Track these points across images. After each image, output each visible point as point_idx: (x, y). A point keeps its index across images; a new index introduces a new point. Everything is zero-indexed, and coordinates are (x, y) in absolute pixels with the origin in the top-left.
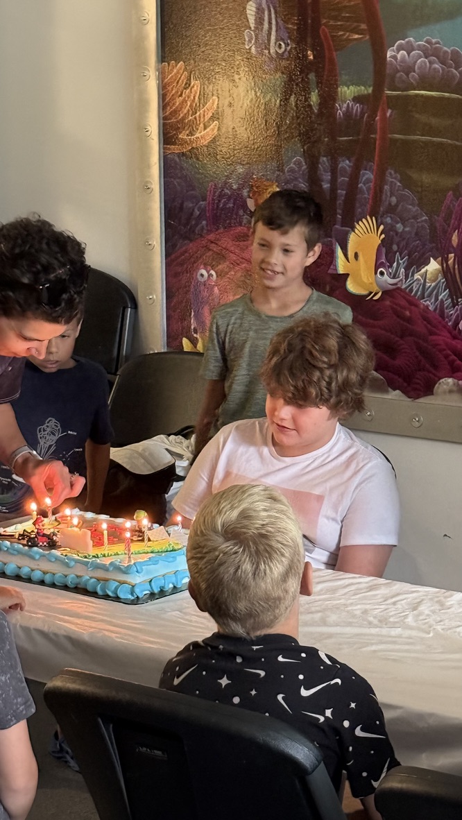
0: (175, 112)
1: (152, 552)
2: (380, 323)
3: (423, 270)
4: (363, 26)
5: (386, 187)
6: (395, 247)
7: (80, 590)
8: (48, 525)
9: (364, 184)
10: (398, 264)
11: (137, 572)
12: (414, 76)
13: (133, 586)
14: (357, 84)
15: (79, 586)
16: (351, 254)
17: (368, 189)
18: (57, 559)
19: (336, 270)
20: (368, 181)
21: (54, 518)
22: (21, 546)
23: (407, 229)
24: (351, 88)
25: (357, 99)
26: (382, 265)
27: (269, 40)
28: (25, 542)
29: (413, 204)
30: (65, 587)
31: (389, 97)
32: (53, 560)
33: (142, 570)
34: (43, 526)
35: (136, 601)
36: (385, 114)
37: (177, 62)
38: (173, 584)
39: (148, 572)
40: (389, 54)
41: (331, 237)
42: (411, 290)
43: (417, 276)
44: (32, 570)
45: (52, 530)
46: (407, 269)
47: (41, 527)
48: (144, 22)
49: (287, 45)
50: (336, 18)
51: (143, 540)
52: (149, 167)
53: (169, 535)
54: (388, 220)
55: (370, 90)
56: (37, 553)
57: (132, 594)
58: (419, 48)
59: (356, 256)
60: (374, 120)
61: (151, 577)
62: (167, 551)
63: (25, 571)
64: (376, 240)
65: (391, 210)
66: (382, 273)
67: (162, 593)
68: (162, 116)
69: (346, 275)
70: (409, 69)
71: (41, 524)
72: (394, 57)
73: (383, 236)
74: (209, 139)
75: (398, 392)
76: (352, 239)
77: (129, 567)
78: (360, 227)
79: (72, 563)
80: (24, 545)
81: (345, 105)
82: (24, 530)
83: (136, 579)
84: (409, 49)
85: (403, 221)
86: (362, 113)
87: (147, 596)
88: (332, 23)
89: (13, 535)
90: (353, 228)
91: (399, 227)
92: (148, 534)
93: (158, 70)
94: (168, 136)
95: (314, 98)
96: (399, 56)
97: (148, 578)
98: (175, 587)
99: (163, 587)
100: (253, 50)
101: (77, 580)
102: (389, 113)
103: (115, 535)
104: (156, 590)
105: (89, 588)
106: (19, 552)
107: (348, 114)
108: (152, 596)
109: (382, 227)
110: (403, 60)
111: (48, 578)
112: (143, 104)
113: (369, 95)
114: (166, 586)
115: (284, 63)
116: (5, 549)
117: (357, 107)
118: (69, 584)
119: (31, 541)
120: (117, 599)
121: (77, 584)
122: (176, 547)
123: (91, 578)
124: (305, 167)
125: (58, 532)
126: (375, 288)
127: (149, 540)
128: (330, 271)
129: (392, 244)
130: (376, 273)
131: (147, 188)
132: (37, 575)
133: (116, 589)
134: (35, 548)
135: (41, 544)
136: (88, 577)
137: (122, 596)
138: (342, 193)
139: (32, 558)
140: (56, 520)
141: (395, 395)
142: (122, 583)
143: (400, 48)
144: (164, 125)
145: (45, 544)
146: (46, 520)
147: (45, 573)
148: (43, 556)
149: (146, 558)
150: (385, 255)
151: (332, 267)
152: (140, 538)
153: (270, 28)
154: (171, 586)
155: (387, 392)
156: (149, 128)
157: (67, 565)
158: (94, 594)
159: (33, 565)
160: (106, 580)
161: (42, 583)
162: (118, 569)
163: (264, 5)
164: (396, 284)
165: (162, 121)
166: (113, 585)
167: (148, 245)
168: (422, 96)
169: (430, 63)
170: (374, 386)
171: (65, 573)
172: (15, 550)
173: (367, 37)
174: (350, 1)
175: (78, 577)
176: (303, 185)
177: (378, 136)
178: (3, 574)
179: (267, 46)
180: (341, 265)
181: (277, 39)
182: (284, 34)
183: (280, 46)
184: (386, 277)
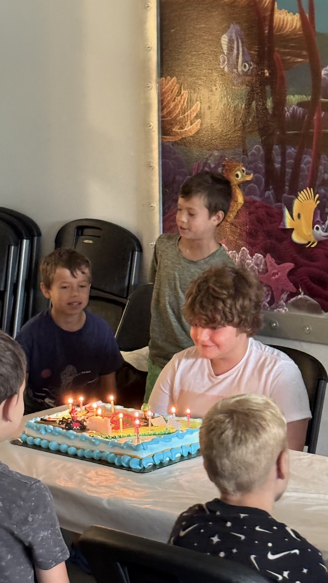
0: (170, 113)
1: (154, 435)
2: (316, 264)
4: (305, 53)
5: (321, 167)
6: (327, 210)
8: (80, 413)
9: (305, 165)
11: (144, 449)
13: (141, 460)
14: (300, 94)
15: (103, 459)
16: (295, 215)
17: (308, 168)
18: (86, 439)
19: (284, 226)
20: (308, 163)
21: (83, 408)
22: (61, 429)
24: (296, 96)
25: (300, 104)
26: (318, 222)
27: (237, 62)
28: (64, 426)
30: (92, 460)
31: (323, 103)
32: (84, 439)
33: (147, 447)
35: (143, 471)
36: (320, 115)
37: (172, 77)
38: (169, 458)
39: (152, 450)
40: (323, 72)
41: (281, 202)
44: (69, 447)
45: (83, 417)
47: (75, 416)
48: (148, 49)
49: (250, 65)
50: (285, 47)
51: (147, 425)
52: (151, 151)
53: (166, 421)
54: (323, 191)
55: (309, 98)
56: (72, 434)
57: (140, 465)
59: (299, 216)
60: (312, 119)
61: (153, 453)
62: (165, 434)
63: (63, 447)
64: (313, 204)
65: (324, 183)
66: (317, 228)
67: (162, 465)
68: (160, 115)
69: (292, 230)
71: (75, 413)
72: (327, 75)
73: (318, 202)
74: (194, 132)
76: (296, 203)
77: (138, 446)
78: (302, 195)
79: (97, 442)
80: (63, 428)
81: (292, 109)
82: (63, 418)
83: (143, 454)
86: (304, 114)
87: (150, 467)
88: (282, 50)
89: (55, 421)
90: (297, 196)
92: (151, 421)
93: (158, 82)
94: (165, 128)
95: (269, 104)
97: (151, 453)
98: (170, 460)
99: (162, 460)
100: (226, 69)
101: (100, 455)
102: (323, 114)
103: (129, 421)
104: (157, 463)
105: (109, 460)
106: (60, 433)
107: (294, 114)
108: (155, 467)
109: (317, 196)
111: (79, 453)
112: (147, 106)
113: (309, 101)
114: (164, 460)
115: (248, 78)
116: (50, 431)
117: (300, 110)
118: (95, 457)
119: (67, 424)
120: (129, 469)
121: (101, 457)
122: (171, 432)
123: (111, 453)
124: (262, 152)
125: (87, 418)
126: (312, 239)
127: (152, 425)
128: (281, 227)
129: (324, 208)
130: (313, 228)
131: (150, 166)
132: (72, 450)
133: (129, 461)
134: (71, 431)
135: (75, 427)
136: (108, 452)
137: (133, 466)
138: (289, 171)
139: (69, 438)
140: (85, 409)
142: (133, 457)
144: (163, 122)
145: (78, 427)
146: (78, 409)
147: (78, 449)
148: (76, 436)
149: (150, 438)
151: (282, 223)
152: (146, 424)
153: (238, 54)
154: (168, 459)
155: (320, 313)
156: (151, 124)
157: (93, 443)
158: (112, 465)
159: (69, 443)
160: (122, 455)
161: (75, 456)
162: (130, 447)
163: (234, 37)
164: (327, 236)
165: (160, 119)
166: (127, 459)
167: (150, 207)
170: (312, 309)
171: (92, 449)
172: (56, 432)
173: (308, 60)
174: (295, 35)
175: (101, 452)
176: (261, 165)
177: (314, 131)
178: (48, 450)
179: (236, 66)
180: (288, 222)
181: (243, 61)
182: (248, 58)
183: (245, 66)
184: (320, 231)
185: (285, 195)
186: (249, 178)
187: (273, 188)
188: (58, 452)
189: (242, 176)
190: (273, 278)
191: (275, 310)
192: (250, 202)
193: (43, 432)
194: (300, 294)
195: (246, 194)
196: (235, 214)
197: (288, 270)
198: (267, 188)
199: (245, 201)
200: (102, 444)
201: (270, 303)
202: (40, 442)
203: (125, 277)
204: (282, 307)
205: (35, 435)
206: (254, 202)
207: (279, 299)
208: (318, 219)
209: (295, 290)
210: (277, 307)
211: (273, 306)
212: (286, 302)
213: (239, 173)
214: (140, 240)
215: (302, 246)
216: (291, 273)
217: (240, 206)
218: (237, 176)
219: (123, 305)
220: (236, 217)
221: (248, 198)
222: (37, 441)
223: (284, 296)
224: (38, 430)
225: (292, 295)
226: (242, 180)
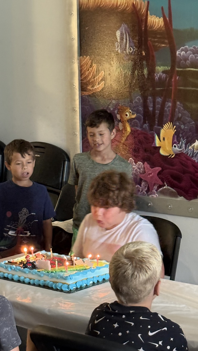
0: (86, 78)
1: (77, 270)
2: (174, 168)
3: (193, 145)
4: (166, 41)
5: (177, 110)
6: (181, 135)
7: (45, 287)
8: (32, 258)
9: (167, 108)
10: (182, 142)
11: (70, 279)
12: (188, 62)
13: (69, 285)
14: (164, 65)
15: (45, 285)
16: (161, 138)
17: (169, 110)
18: (36, 273)
19: (155, 144)
20: (169, 107)
21: (34, 254)
22: (20, 267)
23: (186, 128)
24: (162, 67)
25: (164, 72)
26: (175, 143)
27: (126, 47)
28: (22, 266)
29: (188, 117)
30: (39, 286)
31: (178, 71)
32: (34, 273)
33: (72, 278)
34: (30, 258)
35: (70, 292)
36: (175, 79)
37: (87, 56)
38: (86, 284)
39: (75, 279)
40: (177, 53)
41: (153, 131)
42: (188, 154)
43: (190, 148)
44: (25, 278)
45: (33, 260)
46: (186, 144)
48: (72, 39)
49: (134, 49)
50: (154, 38)
52: (74, 101)
53: (84, 262)
54: (178, 124)
55: (169, 68)
57: (68, 288)
58: (191, 50)
59: (164, 139)
60: (171, 81)
61: (76, 281)
62: (83, 270)
63: (22, 279)
64: (172, 132)
65: (179, 119)
66: (175, 146)
67: (81, 288)
68: (80, 79)
69: (160, 147)
70: (186, 59)
71: (28, 258)
72: (180, 54)
73: (175, 130)
74: (100, 89)
75: (182, 197)
76: (162, 132)
77: (67, 277)
78: (166, 126)
79: (42, 275)
80: (21, 267)
81: (159, 75)
82: (22, 261)
83: (70, 282)
84: (186, 51)
85: (184, 124)
86: (166, 78)
87: (74, 289)
88: (153, 40)
89: (17, 263)
90: (162, 127)
91: (182, 126)
92: (75, 262)
93: (78, 59)
94: (83, 87)
95: (145, 72)
96: (182, 54)
97: (75, 281)
98: (87, 285)
99: (82, 285)
100: (119, 51)
101: (44, 283)
102: (178, 78)
103: (61, 262)
104: (79, 287)
105: (50, 286)
106: (20, 270)
107: (160, 78)
108: (77, 289)
109: (175, 127)
110: (183, 56)
111: (32, 282)
112: (72, 74)
113: (169, 70)
114: (83, 285)
115: (132, 57)
116: (13, 269)
117: (164, 76)
118: (41, 284)
119: (25, 265)
120: (61, 291)
121: (44, 284)
122: (87, 268)
123: (50, 281)
124: (141, 101)
125: (36, 261)
126: (172, 153)
127: (75, 265)
128: (153, 145)
129: (179, 134)
130: (172, 146)
131: (74, 110)
132: (27, 280)
133: (61, 286)
134: (26, 269)
135: (29, 266)
136: (48, 280)
137: (64, 289)
138: (157, 112)
139: (25, 273)
140: (35, 255)
141: (181, 199)
142: (64, 284)
143: (182, 50)
144: (81, 83)
145: (31, 266)
146: (31, 256)
147: (30, 279)
148: (29, 272)
149: (74, 272)
152: (72, 264)
153: (126, 42)
154: (85, 285)
155: (177, 197)
156: (75, 84)
157: (40, 276)
158: (52, 288)
159: (25, 276)
160: (57, 282)
161: (29, 284)
162: (62, 278)
163: (124, 32)
164: (181, 151)
165: (80, 82)
166: (60, 285)
167: (74, 134)
168: (192, 71)
169: (196, 57)
170: (172, 195)
171: (39, 279)
172: (17, 269)
173: (168, 46)
174: (160, 30)
175: (45, 281)
176: (141, 109)
177: (173, 88)
178: (12, 280)
179: (125, 50)
180: (157, 143)
181: (130, 46)
182: (132, 45)
183: (131, 49)
184: (177, 148)
185: (155, 126)
186: (134, 116)
187: (148, 123)
188: (19, 281)
189: (130, 115)
190: (149, 176)
191: (150, 196)
192: (134, 131)
193: (10, 270)
194: (165, 186)
195: (131, 126)
196: (125, 138)
197: (157, 172)
198: (145, 123)
199: (131, 130)
200: (45, 276)
201: (148, 191)
202: (8, 276)
203: (59, 177)
204: (154, 194)
205: (5, 271)
206: (137, 131)
207: (153, 189)
208: (176, 141)
209: (161, 183)
210: (151, 194)
211: (149, 193)
212: (157, 191)
213: (128, 114)
214: (68, 154)
215: (166, 157)
216: (159, 174)
217: (128, 133)
218: (127, 115)
219: (58, 194)
220: (127, 140)
221: (133, 129)
222: (6, 275)
223: (156, 187)
224: (6, 268)
225: (160, 187)
226: (129, 118)
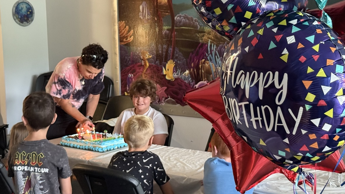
0: (123, 34)
2: (174, 87)
3: (185, 73)
4: (169, 11)
5: (175, 52)
6: (178, 67)
8: (82, 134)
9: (170, 51)
10: (179, 72)
11: (103, 144)
12: (182, 23)
13: (102, 148)
14: (168, 26)
15: (89, 149)
16: (167, 69)
19: (163, 73)
20: (171, 50)
22: (74, 139)
23: (181, 62)
24: (166, 27)
25: (168, 30)
26: (174, 72)
27: (145, 15)
29: (182, 56)
30: (85, 149)
31: (176, 29)
32: (83, 142)
33: (105, 144)
35: (103, 152)
36: (174, 34)
37: (123, 21)
40: (175, 18)
41: (161, 65)
42: (182, 78)
43: (183, 74)
46: (181, 73)
47: (80, 135)
48: (114, 11)
49: (150, 16)
50: (162, 9)
52: (116, 48)
54: (176, 60)
55: (171, 27)
56: (78, 141)
57: (102, 150)
58: (183, 16)
59: (168, 70)
60: (172, 35)
61: (107, 146)
63: (75, 146)
64: (173, 65)
65: (177, 58)
66: (174, 74)
67: (110, 150)
68: (119, 35)
70: (180, 22)
72: (177, 19)
73: (175, 64)
74: (131, 41)
75: (179, 105)
76: (167, 65)
77: (101, 143)
78: (169, 62)
81: (165, 32)
83: (103, 146)
84: (180, 17)
85: (180, 61)
86: (169, 33)
87: (106, 151)
88: (161, 10)
90: (167, 62)
91: (179, 62)
92: (107, 136)
93: (118, 23)
94: (121, 40)
95: (157, 30)
96: (178, 19)
100: (142, 18)
102: (176, 33)
106: (74, 141)
107: (165, 34)
109: (174, 62)
110: (179, 20)
112: (114, 32)
113: (170, 29)
114: (112, 148)
115: (149, 21)
119: (77, 138)
120: (98, 151)
123: (92, 146)
124: (155, 47)
125: (85, 136)
126: (173, 78)
128: (162, 74)
129: (177, 67)
131: (115, 54)
132: (78, 147)
135: (79, 138)
138: (164, 54)
141: (178, 105)
143: (178, 16)
144: (120, 37)
145: (81, 138)
147: (80, 146)
148: (80, 141)
150: (175, 69)
151: (162, 73)
155: (176, 104)
156: (116, 38)
157: (86, 143)
158: (92, 150)
159: (77, 144)
160: (95, 147)
162: (99, 144)
163: (144, 7)
164: (178, 77)
165: (119, 36)
166: (97, 148)
167: (116, 68)
168: (184, 29)
169: (186, 20)
170: (173, 103)
173: (170, 14)
174: (165, 5)
175: (89, 146)
176: (155, 52)
177: (173, 39)
178: (70, 147)
179: (145, 17)
180: (164, 72)
181: (148, 15)
182: (149, 13)
183: (148, 17)
184: (175, 75)
185: (163, 62)
186: (150, 57)
187: (159, 60)
189: (148, 56)
190: (160, 92)
191: (160, 104)
192: (151, 66)
193: (68, 141)
194: (169, 98)
195: (149, 63)
196: (146, 70)
197: (165, 89)
198: (157, 60)
199: (149, 65)
200: (89, 143)
201: (159, 102)
202: (67, 144)
203: (107, 93)
204: (163, 103)
205: (65, 142)
206: (153, 65)
207: (162, 100)
208: (175, 71)
209: (167, 96)
210: (161, 103)
211: (160, 102)
212: (164, 101)
213: (147, 55)
214: (112, 80)
215: (169, 81)
216: (166, 91)
217: (147, 67)
218: (146, 56)
219: (106, 104)
220: (146, 71)
221: (150, 64)
223: (164, 99)
224: (66, 140)
225: (166, 98)
226: (148, 57)
